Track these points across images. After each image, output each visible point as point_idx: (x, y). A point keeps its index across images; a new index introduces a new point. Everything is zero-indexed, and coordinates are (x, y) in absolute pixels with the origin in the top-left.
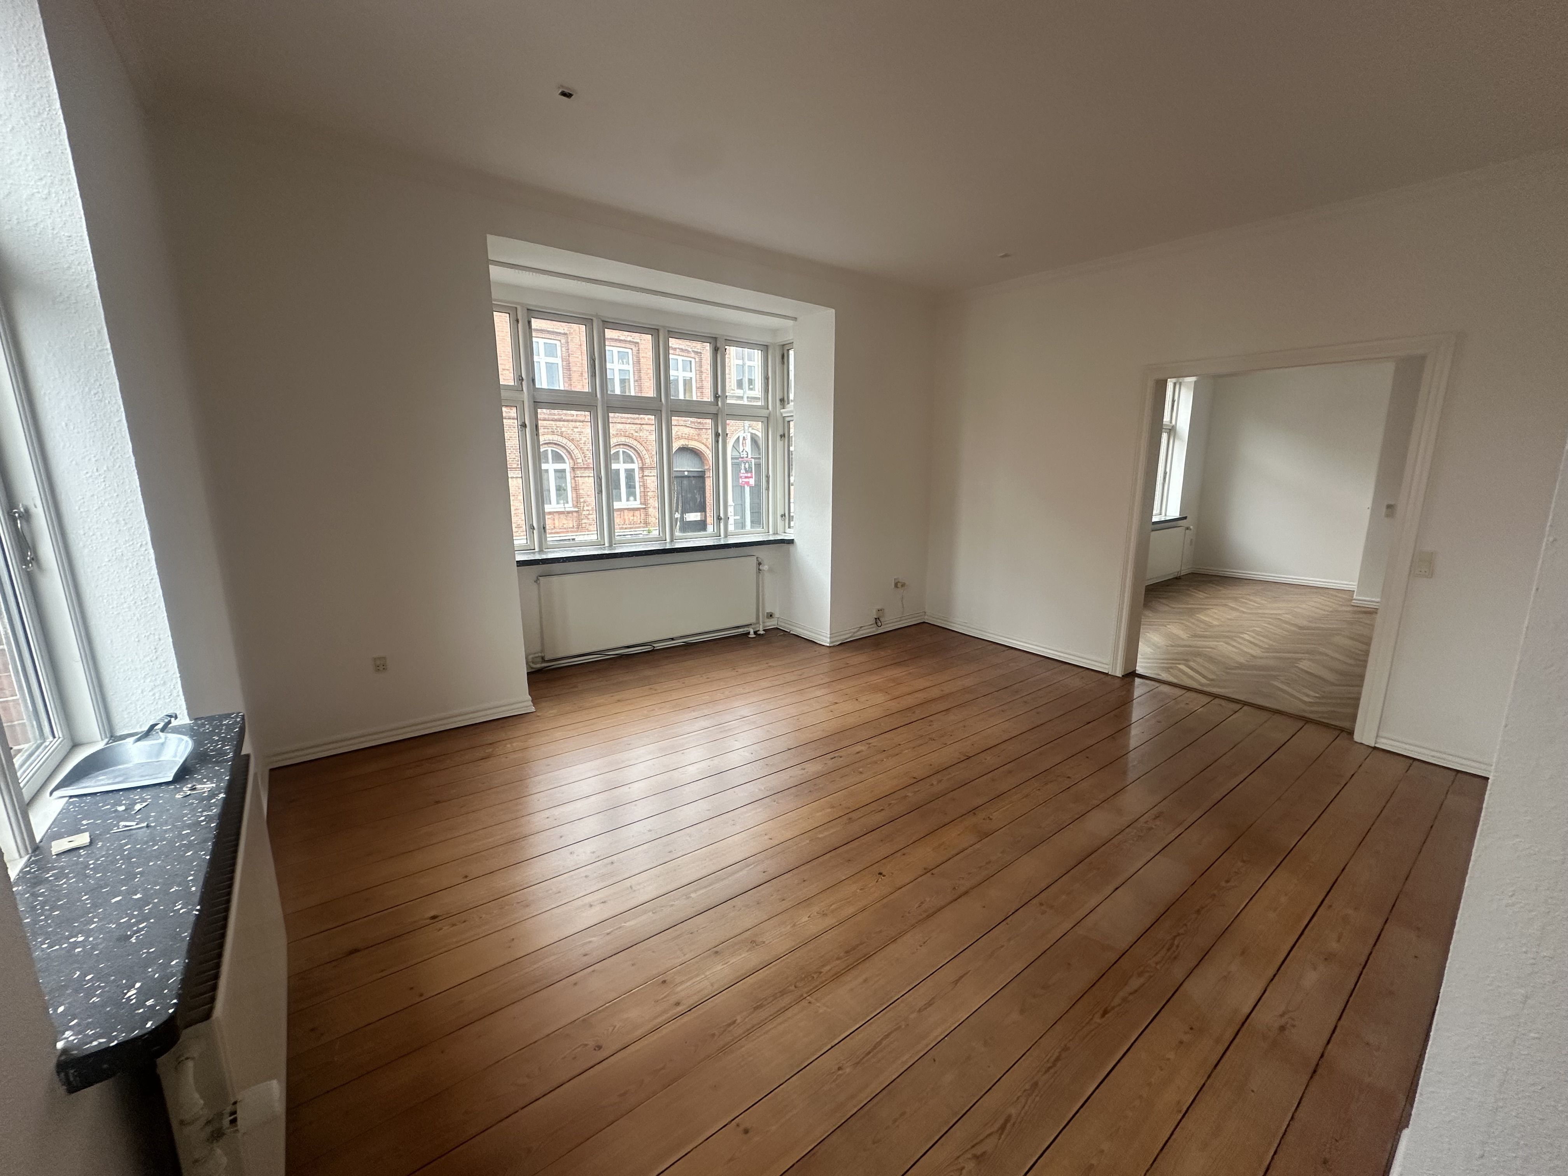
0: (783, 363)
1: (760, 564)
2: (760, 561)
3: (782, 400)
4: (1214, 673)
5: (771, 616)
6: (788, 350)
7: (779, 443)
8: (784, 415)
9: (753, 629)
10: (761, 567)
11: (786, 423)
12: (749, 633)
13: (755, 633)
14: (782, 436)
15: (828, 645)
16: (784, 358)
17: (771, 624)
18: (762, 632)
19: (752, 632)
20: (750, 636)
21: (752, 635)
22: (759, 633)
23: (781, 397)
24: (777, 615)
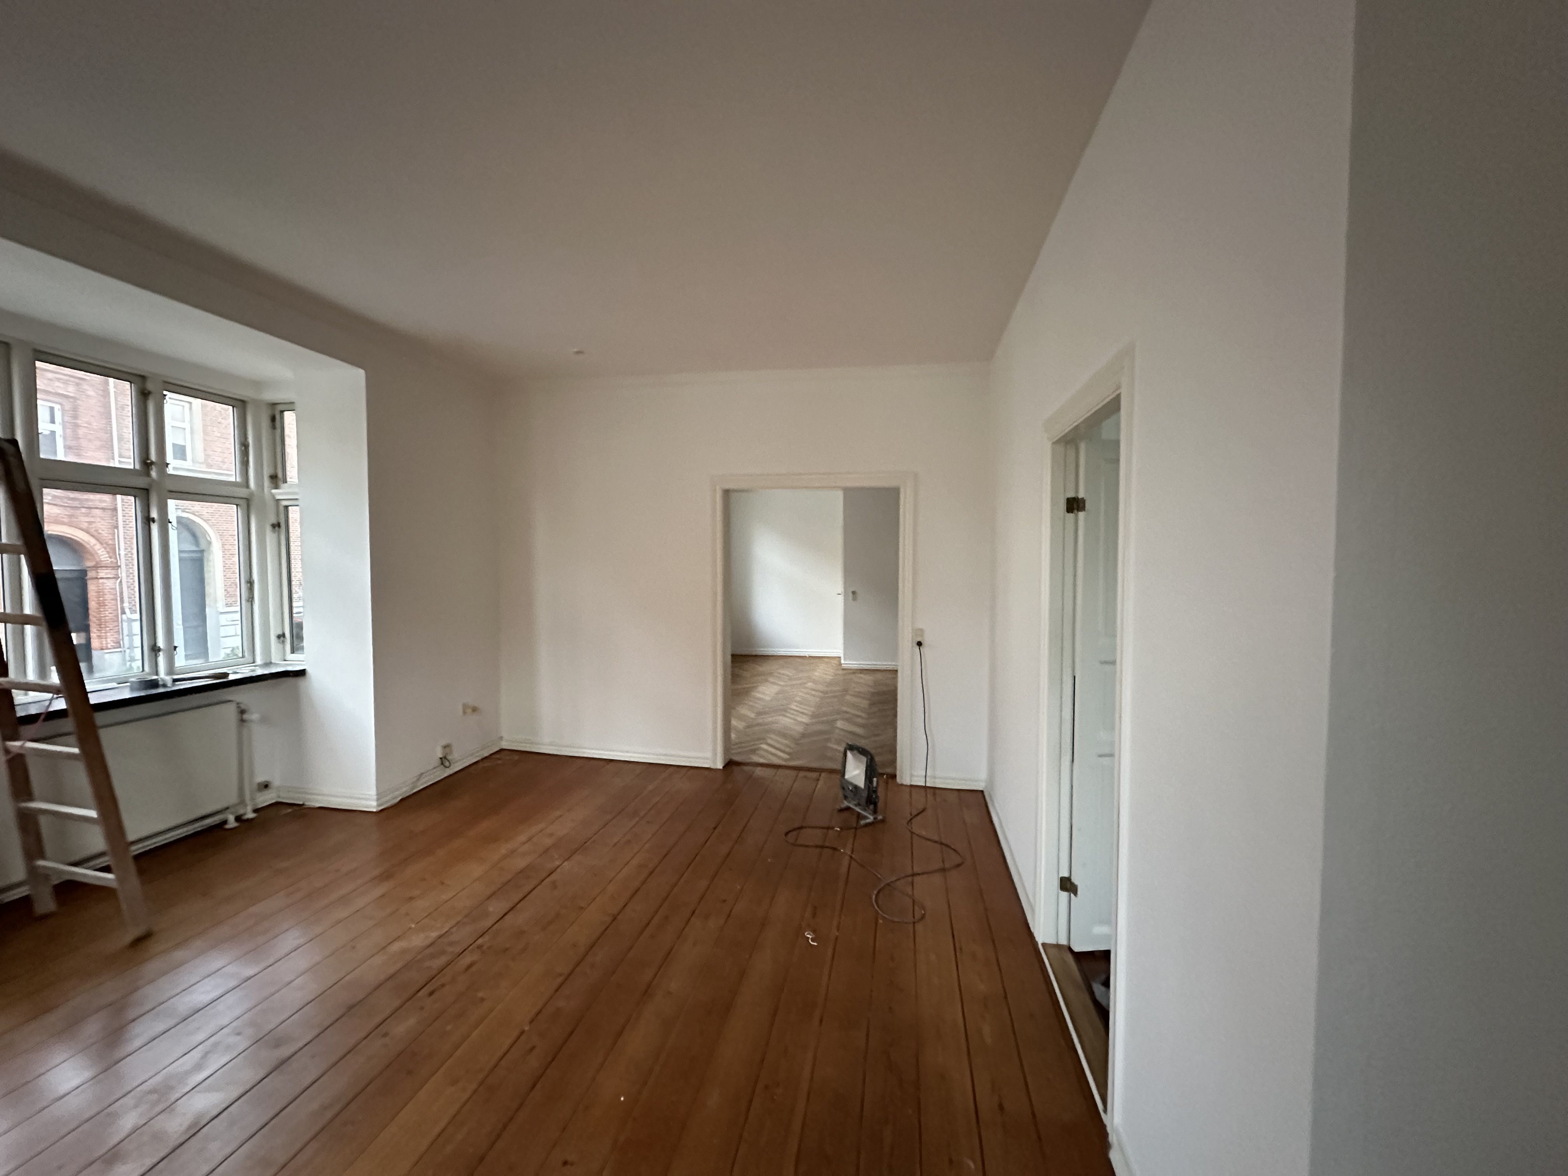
0: (274, 427)
1: (242, 712)
2: (243, 707)
3: (274, 478)
4: (787, 746)
5: (266, 786)
6: (282, 412)
7: (270, 537)
8: (278, 497)
9: (232, 813)
10: (245, 716)
11: (282, 509)
12: (225, 822)
13: (238, 819)
14: (276, 526)
15: (375, 810)
16: (275, 421)
17: (266, 799)
18: (251, 815)
19: (231, 818)
20: (227, 826)
21: (232, 823)
22: (246, 817)
23: (272, 472)
24: (276, 782)
